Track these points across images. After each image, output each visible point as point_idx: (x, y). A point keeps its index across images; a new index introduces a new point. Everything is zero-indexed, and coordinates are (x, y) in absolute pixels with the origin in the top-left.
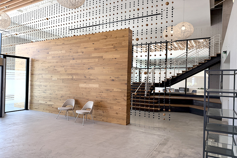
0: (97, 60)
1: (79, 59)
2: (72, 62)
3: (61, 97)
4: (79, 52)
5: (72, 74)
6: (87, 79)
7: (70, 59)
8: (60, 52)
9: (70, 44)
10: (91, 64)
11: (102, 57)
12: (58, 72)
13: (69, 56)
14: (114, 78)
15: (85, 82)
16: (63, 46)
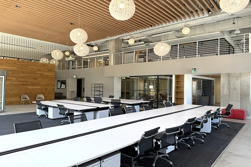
0: (40, 75)
1: (28, 73)
2: (22, 75)
3: (13, 95)
4: (28, 70)
5: (22, 81)
6: (34, 84)
7: (21, 73)
8: (12, 68)
9: (20, 64)
10: (36, 77)
11: (42, 74)
12: (10, 80)
13: (20, 71)
14: (49, 84)
15: (32, 86)
16: (15, 65)
